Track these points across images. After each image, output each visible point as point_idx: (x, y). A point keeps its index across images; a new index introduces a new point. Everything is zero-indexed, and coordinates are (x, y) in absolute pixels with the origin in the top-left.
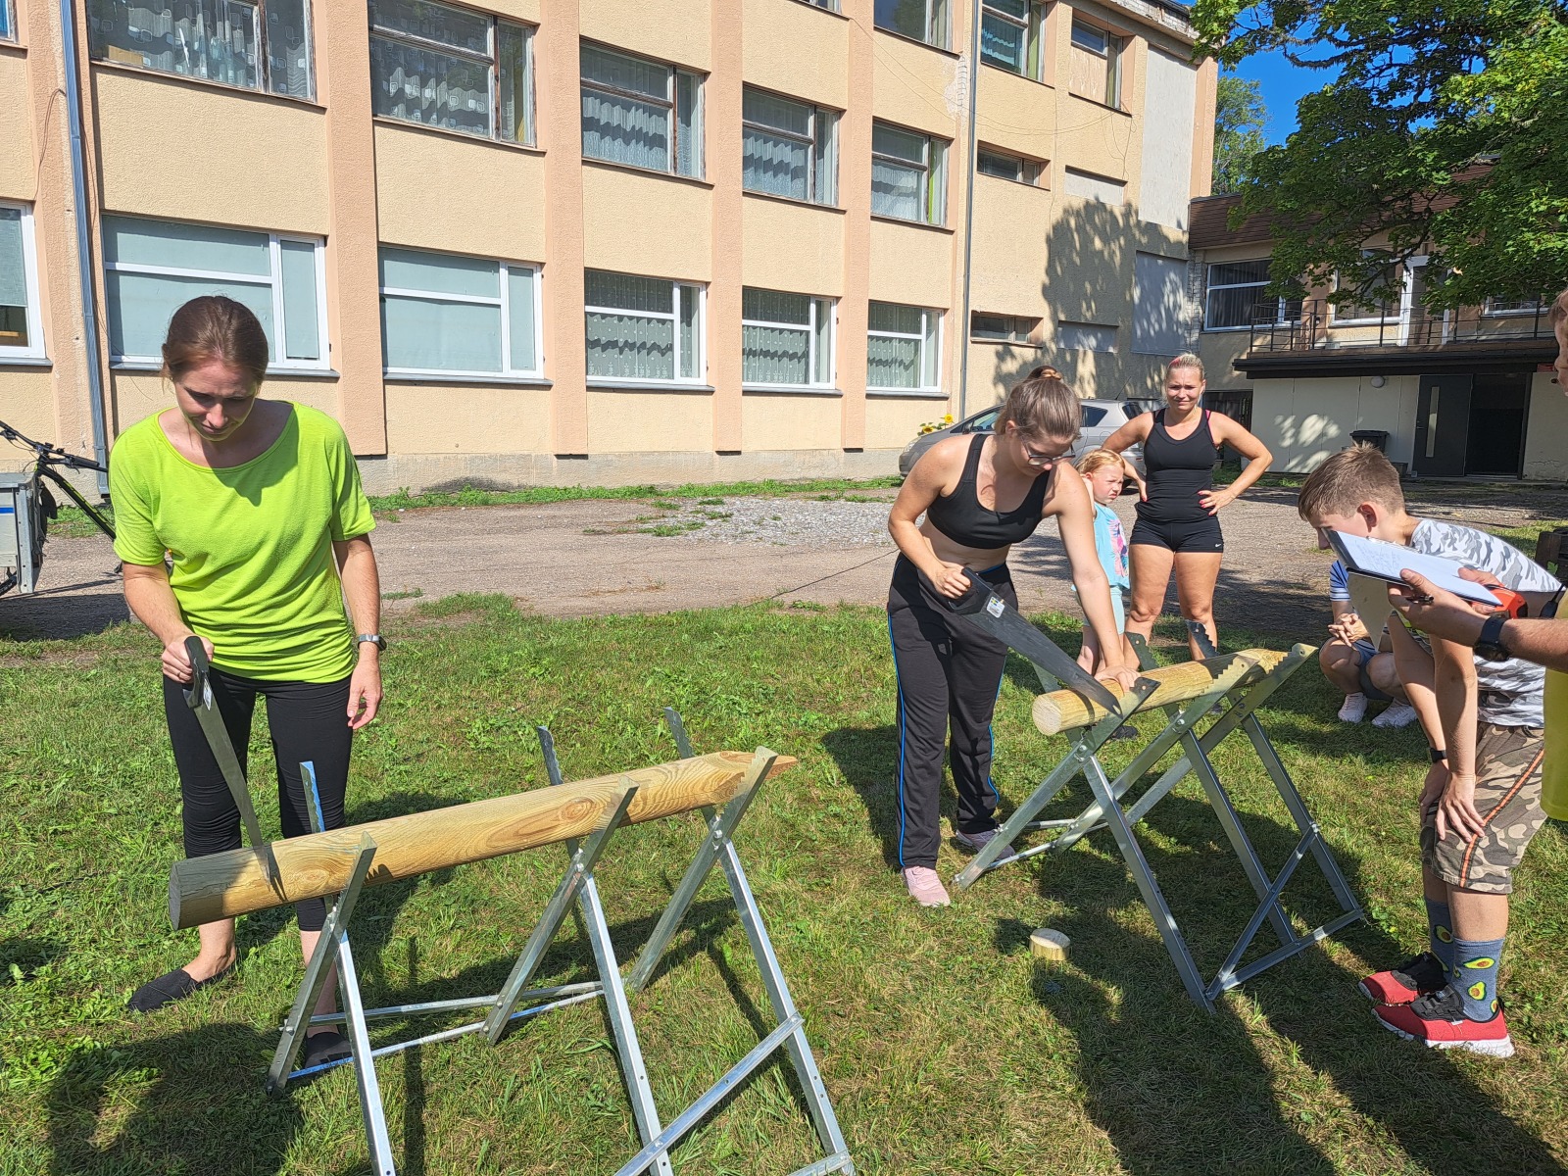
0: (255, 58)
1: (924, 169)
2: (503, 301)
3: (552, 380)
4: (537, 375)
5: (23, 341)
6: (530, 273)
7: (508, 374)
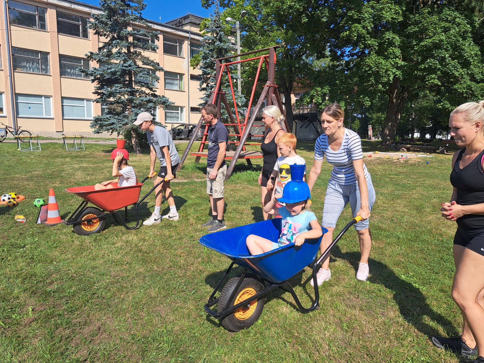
0: (40, 68)
1: (178, 80)
5: (2, 113)
7: (86, 118)
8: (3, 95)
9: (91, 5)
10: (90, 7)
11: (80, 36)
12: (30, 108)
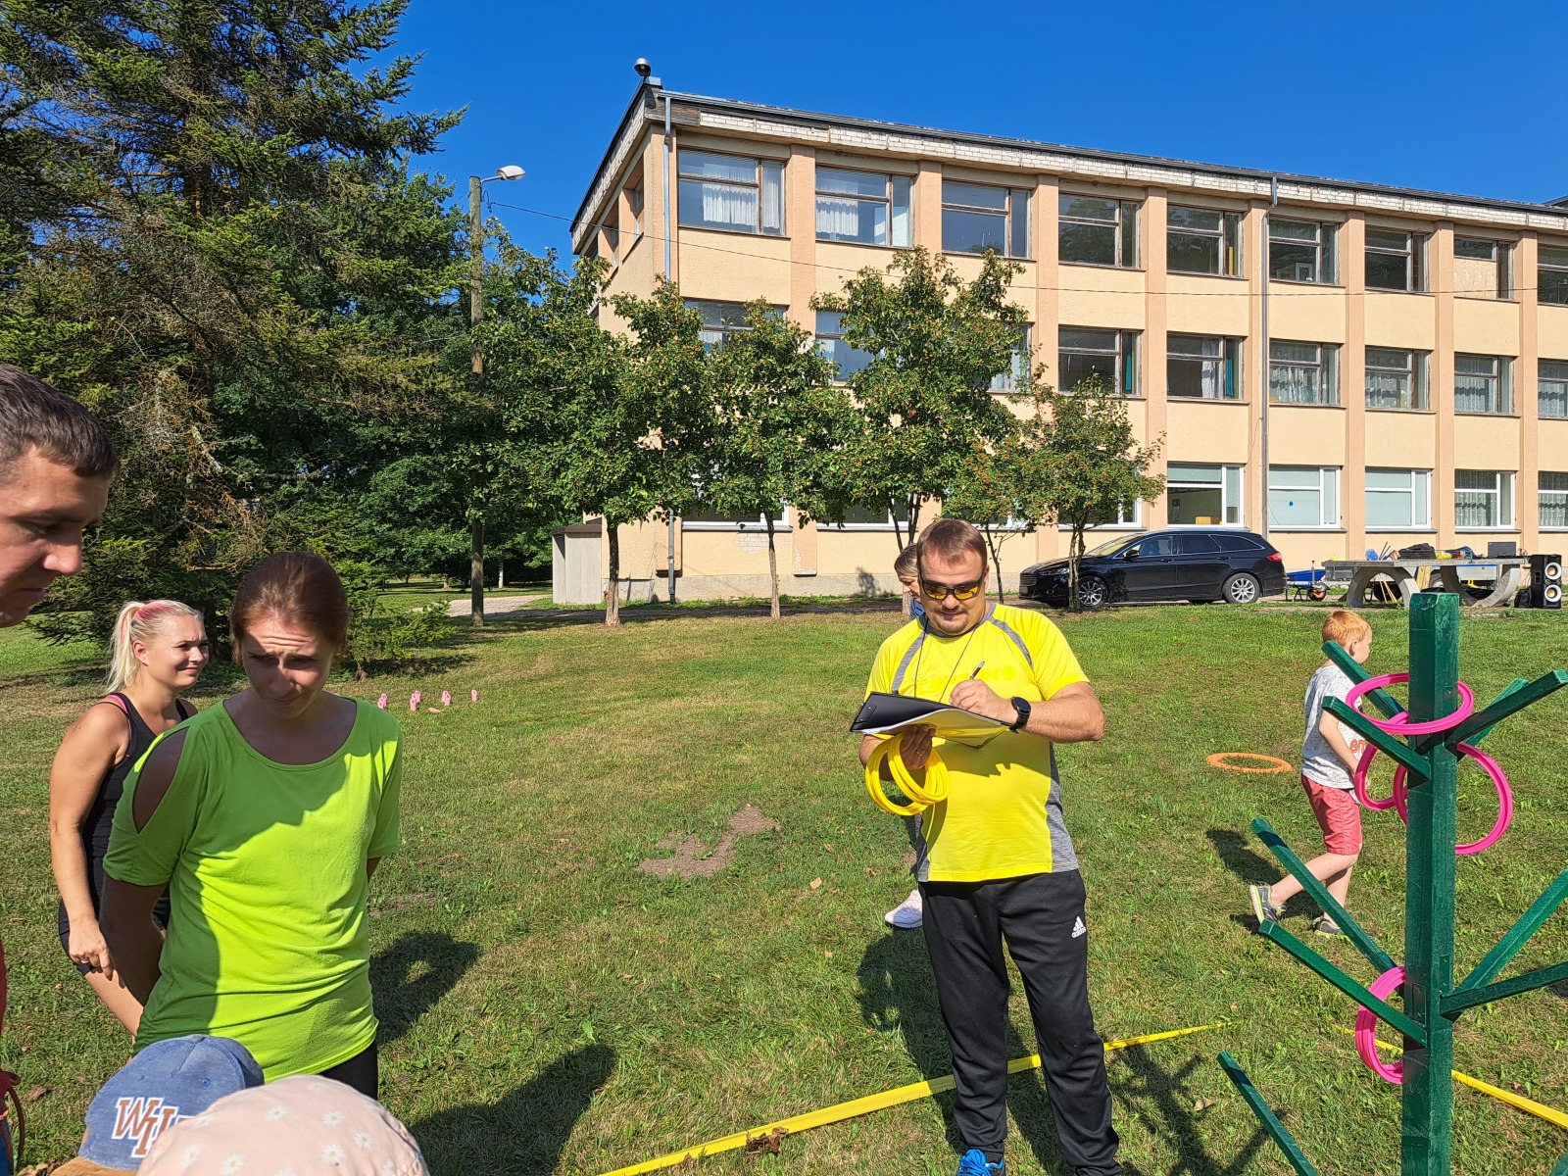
2: (1412, 488)
7: (1416, 526)
8: (1242, 470)
9: (1449, 194)
10: (1447, 201)
11: (1404, 288)
12: (1291, 504)
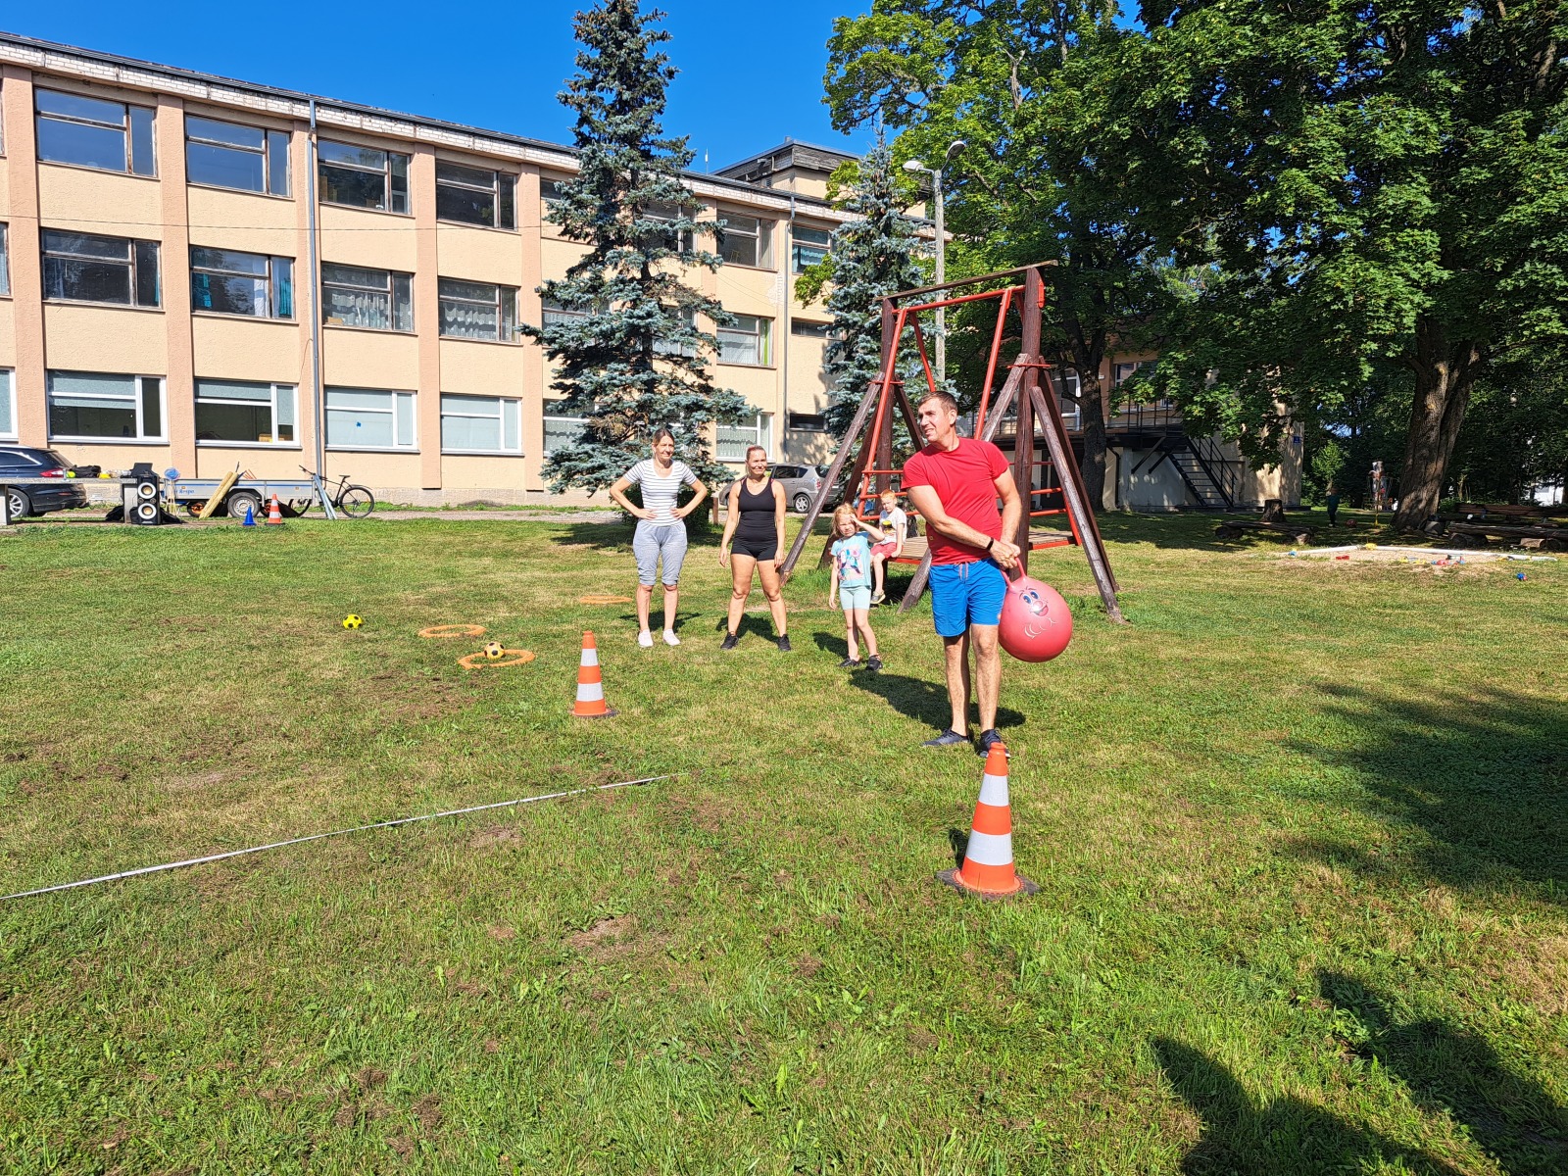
0: (389, 313)
1: (756, 334)
2: (501, 416)
3: (525, 454)
4: (518, 451)
5: (291, 439)
6: (516, 401)
7: (503, 451)
8: (295, 390)
9: (524, 139)
10: (523, 145)
11: (492, 225)
12: (359, 425)
